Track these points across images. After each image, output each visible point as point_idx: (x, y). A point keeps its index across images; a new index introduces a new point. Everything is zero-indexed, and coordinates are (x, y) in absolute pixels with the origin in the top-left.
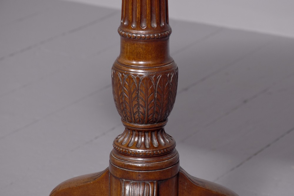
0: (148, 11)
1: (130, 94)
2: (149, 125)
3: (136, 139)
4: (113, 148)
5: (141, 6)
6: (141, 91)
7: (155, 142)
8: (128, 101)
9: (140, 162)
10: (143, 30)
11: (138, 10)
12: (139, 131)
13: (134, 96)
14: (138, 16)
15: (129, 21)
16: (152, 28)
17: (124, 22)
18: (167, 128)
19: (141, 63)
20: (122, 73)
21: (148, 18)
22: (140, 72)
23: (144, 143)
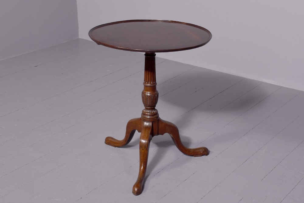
7: (154, 111)
9: (148, 117)
11: (148, 79)
12: (148, 109)
13: (146, 100)
19: (149, 92)
21: (150, 81)
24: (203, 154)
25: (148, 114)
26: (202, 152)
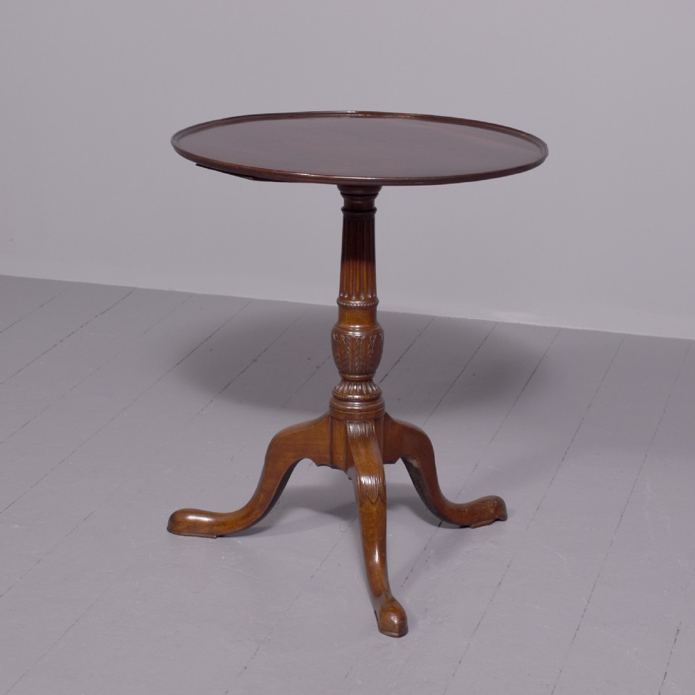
0: (365, 286)
1: (353, 351)
2: (365, 376)
3: (355, 387)
4: (332, 395)
5: (360, 282)
6: (362, 348)
7: (370, 389)
8: (350, 357)
9: (357, 406)
10: (360, 300)
11: (358, 286)
12: (357, 381)
13: (356, 353)
14: (358, 290)
15: (349, 295)
16: (369, 299)
17: (344, 295)
18: (376, 379)
19: (357, 326)
20: (345, 336)
21: (365, 291)
22: (358, 334)
23: (361, 391)
24: (497, 517)
25: (357, 397)
26: (492, 511)
